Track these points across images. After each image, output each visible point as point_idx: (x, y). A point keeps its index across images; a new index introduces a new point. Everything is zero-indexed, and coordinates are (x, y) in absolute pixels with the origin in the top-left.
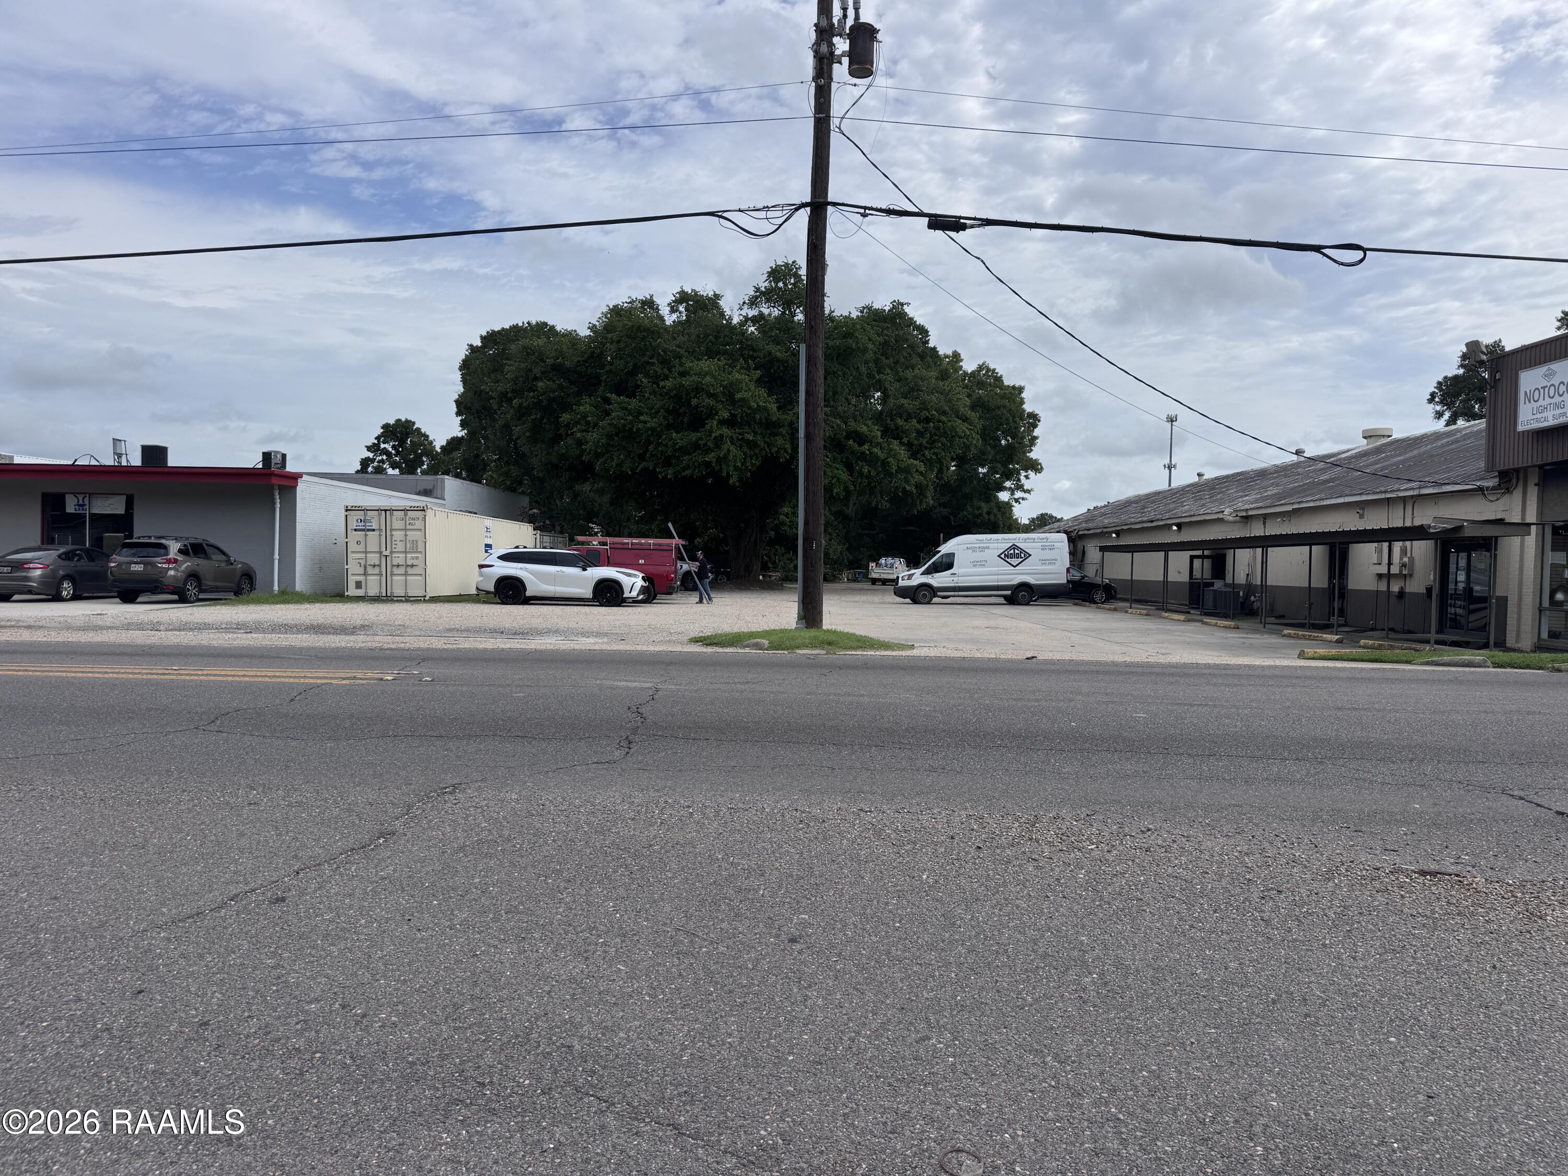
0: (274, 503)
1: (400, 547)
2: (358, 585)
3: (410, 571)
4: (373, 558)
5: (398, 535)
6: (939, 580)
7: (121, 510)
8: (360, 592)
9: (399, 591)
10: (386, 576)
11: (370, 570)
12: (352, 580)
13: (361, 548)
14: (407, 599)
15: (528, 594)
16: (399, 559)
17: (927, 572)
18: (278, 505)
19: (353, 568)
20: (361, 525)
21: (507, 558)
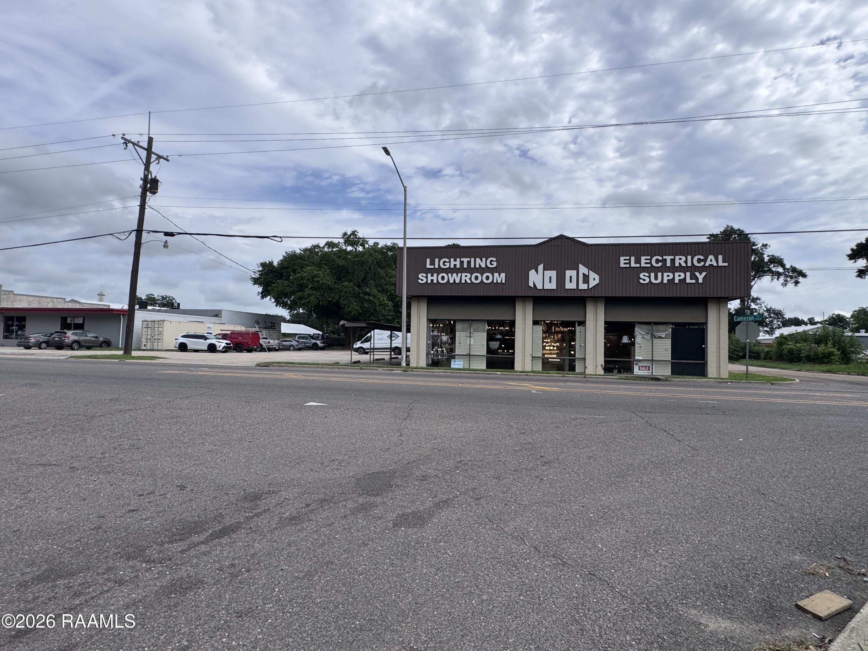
0: (121, 318)
1: (157, 333)
2: (145, 345)
3: (159, 341)
4: (149, 337)
5: (156, 329)
6: (366, 345)
7: (81, 322)
8: (145, 348)
9: (156, 348)
10: (152, 343)
11: (148, 341)
12: (143, 343)
13: (146, 334)
14: (158, 350)
15: (188, 348)
16: (156, 337)
17: (361, 343)
18: (122, 320)
19: (144, 340)
20: (146, 326)
21: (184, 336)
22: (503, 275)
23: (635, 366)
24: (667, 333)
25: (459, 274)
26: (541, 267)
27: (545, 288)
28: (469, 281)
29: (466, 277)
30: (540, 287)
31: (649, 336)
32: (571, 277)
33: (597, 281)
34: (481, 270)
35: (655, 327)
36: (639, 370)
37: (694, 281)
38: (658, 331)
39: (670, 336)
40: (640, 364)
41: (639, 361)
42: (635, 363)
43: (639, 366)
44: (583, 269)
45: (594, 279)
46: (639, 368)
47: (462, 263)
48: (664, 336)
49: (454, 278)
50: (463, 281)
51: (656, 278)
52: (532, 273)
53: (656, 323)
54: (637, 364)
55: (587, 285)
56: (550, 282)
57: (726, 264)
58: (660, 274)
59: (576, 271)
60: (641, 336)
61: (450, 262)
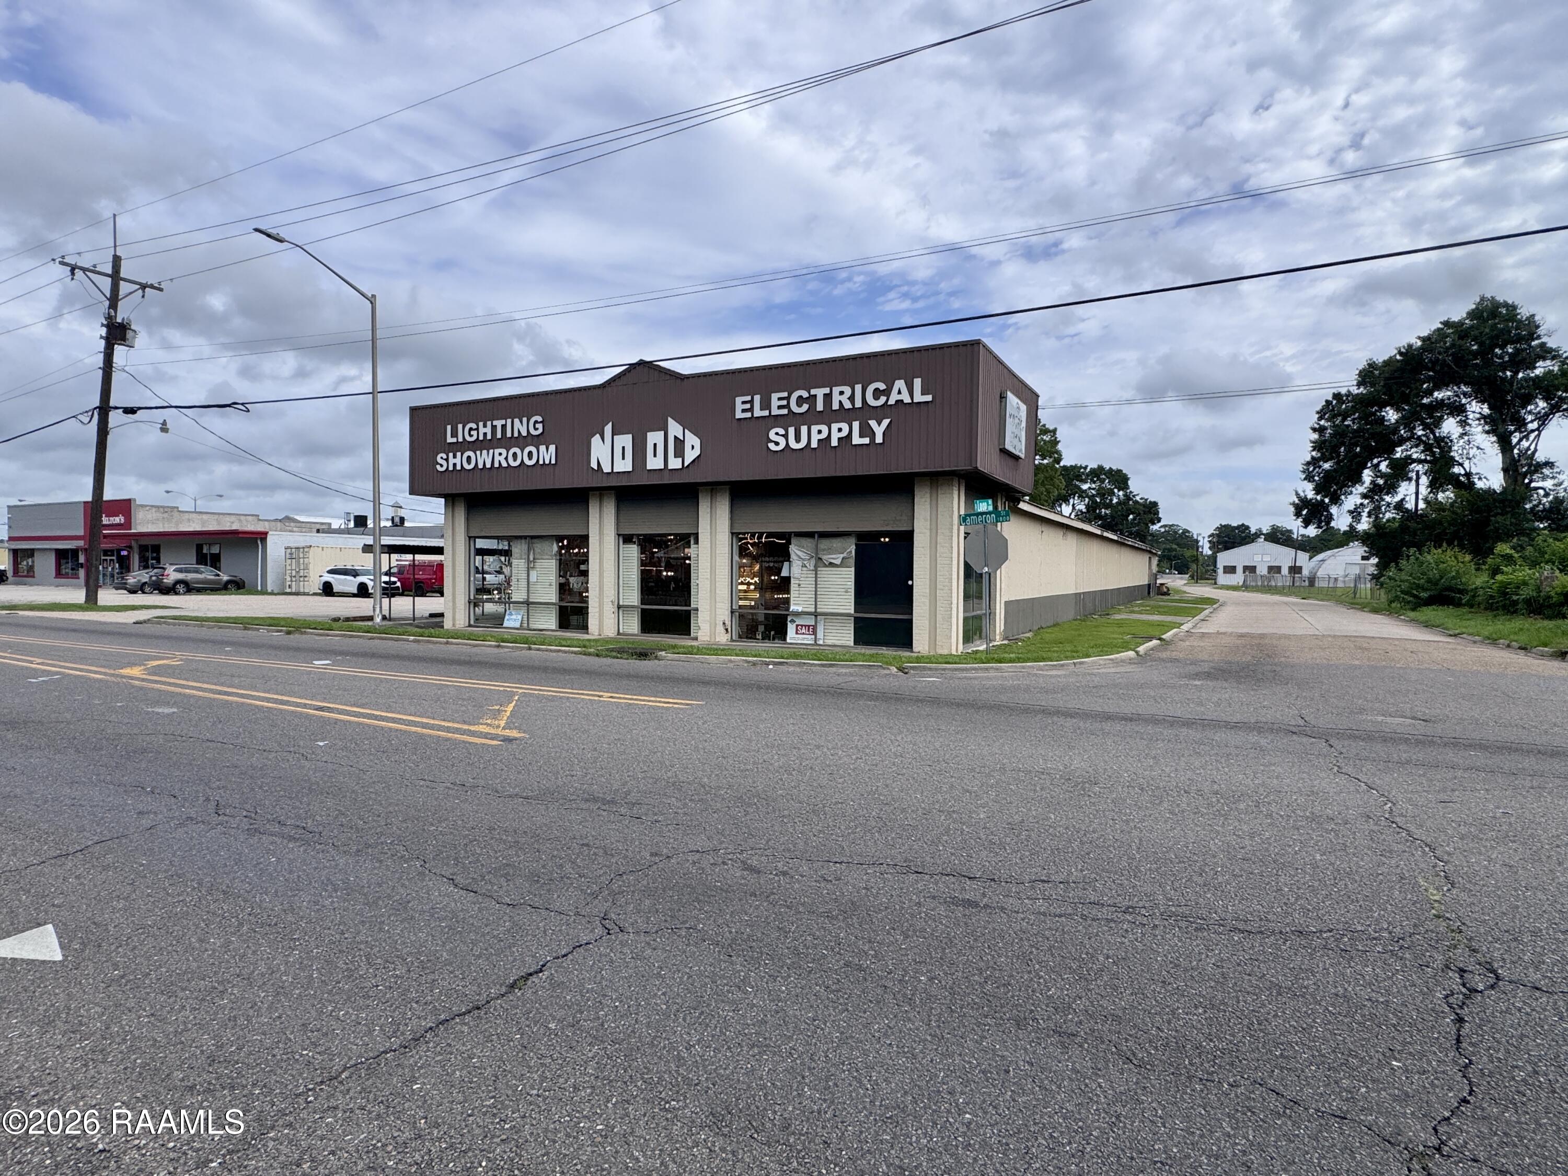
0: (258, 544)
1: (302, 567)
2: (289, 587)
3: (305, 579)
4: (294, 573)
5: (301, 560)
7: (218, 551)
8: (290, 591)
9: (302, 590)
10: (298, 582)
11: (293, 579)
12: (288, 583)
13: (290, 568)
14: (303, 594)
15: (333, 591)
16: (301, 573)
18: (260, 549)
19: (288, 578)
20: (290, 556)
21: (331, 572)
22: (552, 448)
23: (789, 624)
24: (845, 555)
25: (491, 451)
26: (608, 429)
27: (615, 471)
28: (504, 464)
29: (500, 457)
30: (607, 469)
31: (813, 562)
32: (655, 445)
33: (697, 452)
34: (522, 441)
35: (825, 544)
36: (797, 633)
37: (866, 441)
38: (830, 551)
39: (852, 561)
40: (799, 621)
41: (798, 614)
42: (789, 619)
43: (797, 626)
44: (675, 429)
45: (693, 447)
46: (797, 630)
47: (494, 428)
48: (838, 562)
49: (484, 458)
50: (496, 465)
51: (798, 439)
52: (596, 440)
53: (824, 535)
54: (793, 621)
55: (680, 459)
56: (623, 458)
57: (929, 398)
58: (804, 429)
59: (663, 433)
60: (800, 563)
61: (477, 429)
